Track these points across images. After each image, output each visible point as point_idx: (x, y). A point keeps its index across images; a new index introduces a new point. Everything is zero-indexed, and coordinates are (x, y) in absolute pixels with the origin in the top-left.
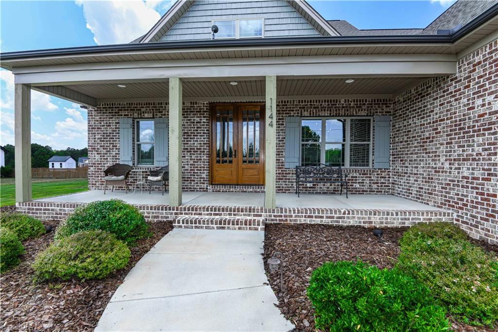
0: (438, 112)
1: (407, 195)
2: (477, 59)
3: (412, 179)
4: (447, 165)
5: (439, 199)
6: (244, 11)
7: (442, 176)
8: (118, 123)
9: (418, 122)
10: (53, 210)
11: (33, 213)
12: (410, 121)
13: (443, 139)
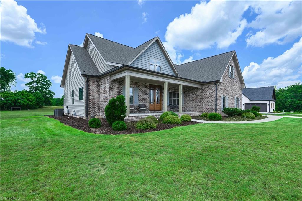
0: (197, 94)
1: (190, 111)
2: (206, 87)
3: (191, 107)
4: (200, 104)
5: (198, 111)
6: (157, 57)
7: (199, 106)
8: (122, 88)
9: (192, 95)
10: (139, 118)
11: (133, 119)
12: (190, 95)
13: (199, 99)
